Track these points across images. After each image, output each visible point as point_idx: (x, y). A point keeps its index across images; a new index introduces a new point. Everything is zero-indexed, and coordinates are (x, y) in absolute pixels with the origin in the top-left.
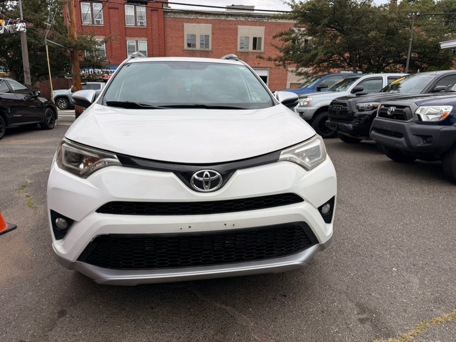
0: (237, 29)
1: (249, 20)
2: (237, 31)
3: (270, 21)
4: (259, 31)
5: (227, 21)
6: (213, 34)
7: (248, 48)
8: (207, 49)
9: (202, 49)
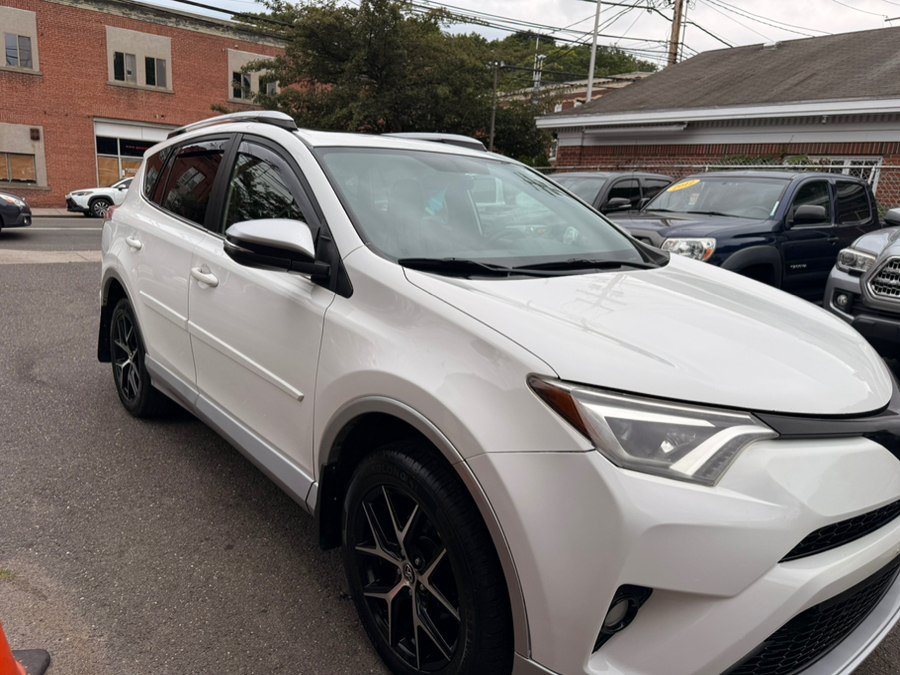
0: (104, 33)
1: (133, 17)
2: (105, 38)
3: (181, 26)
4: (159, 46)
5: (77, 10)
6: (40, 35)
7: (134, 79)
8: (26, 70)
9: (11, 68)
